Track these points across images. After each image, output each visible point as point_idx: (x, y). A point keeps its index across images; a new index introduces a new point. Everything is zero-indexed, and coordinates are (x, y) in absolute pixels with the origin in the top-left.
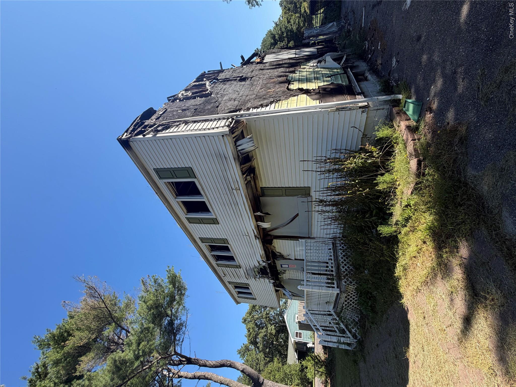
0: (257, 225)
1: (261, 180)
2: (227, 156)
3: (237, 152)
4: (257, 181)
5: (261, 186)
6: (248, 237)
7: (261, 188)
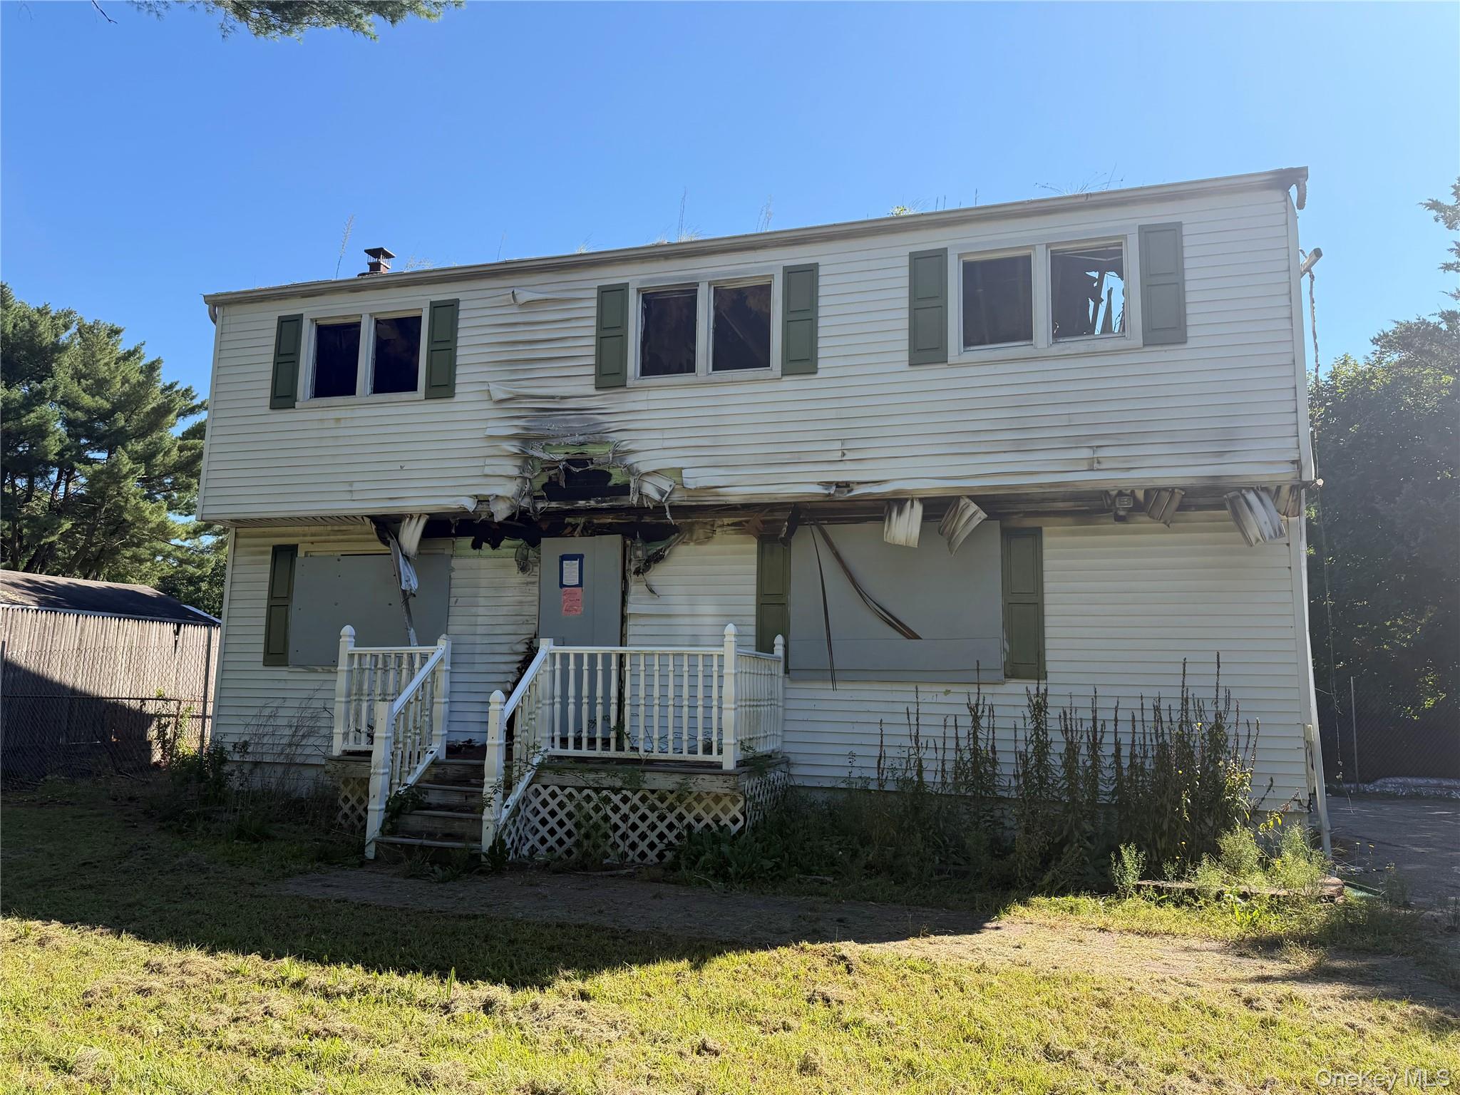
0: (907, 500)
1: (1074, 533)
2: (1226, 459)
3: (1239, 489)
4: (1068, 520)
5: (1045, 529)
6: (837, 456)
7: (1039, 530)
